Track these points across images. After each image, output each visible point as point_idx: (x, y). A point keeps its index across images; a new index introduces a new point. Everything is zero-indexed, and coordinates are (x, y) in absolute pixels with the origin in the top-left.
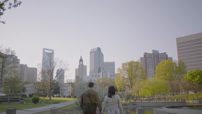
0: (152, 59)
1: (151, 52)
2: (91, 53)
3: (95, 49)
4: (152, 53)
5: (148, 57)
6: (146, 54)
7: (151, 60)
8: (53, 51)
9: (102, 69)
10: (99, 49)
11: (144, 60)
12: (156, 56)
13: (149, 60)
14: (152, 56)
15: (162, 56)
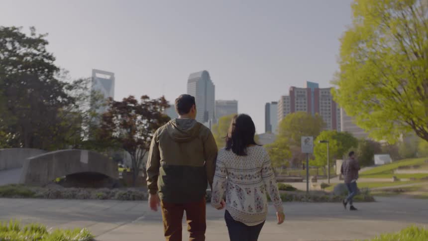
0: (305, 99)
1: (305, 86)
2: (190, 81)
3: (198, 73)
4: (306, 89)
5: (298, 96)
6: (293, 90)
7: (303, 101)
8: (112, 74)
9: (210, 115)
10: (206, 74)
11: (289, 100)
12: (312, 95)
13: (299, 101)
14: (306, 94)
15: (324, 94)
